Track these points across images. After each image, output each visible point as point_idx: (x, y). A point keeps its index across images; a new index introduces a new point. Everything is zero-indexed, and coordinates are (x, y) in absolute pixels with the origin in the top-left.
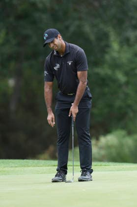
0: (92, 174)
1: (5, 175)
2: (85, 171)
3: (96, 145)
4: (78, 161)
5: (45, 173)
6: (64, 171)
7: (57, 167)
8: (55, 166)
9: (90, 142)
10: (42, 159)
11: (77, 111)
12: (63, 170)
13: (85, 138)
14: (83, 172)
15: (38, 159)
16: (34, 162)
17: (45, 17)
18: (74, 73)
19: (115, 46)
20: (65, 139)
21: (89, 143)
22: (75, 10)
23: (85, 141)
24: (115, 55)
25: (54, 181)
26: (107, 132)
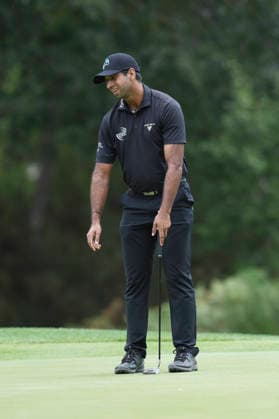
0: (197, 358)
1: (21, 359)
2: (182, 351)
3: (205, 298)
4: (167, 330)
5: (100, 355)
6: (140, 350)
7: (124, 344)
8: (120, 341)
9: (193, 292)
10: (95, 327)
11: (168, 224)
12: (137, 349)
13: (180, 283)
14: (178, 355)
15: (87, 326)
16: (78, 334)
17: (101, 39)
18: (157, 147)
19: (244, 98)
20: (141, 287)
21: (190, 294)
22: (163, 26)
23: (181, 291)
24: (244, 116)
25: (120, 372)
26: (227, 272)
